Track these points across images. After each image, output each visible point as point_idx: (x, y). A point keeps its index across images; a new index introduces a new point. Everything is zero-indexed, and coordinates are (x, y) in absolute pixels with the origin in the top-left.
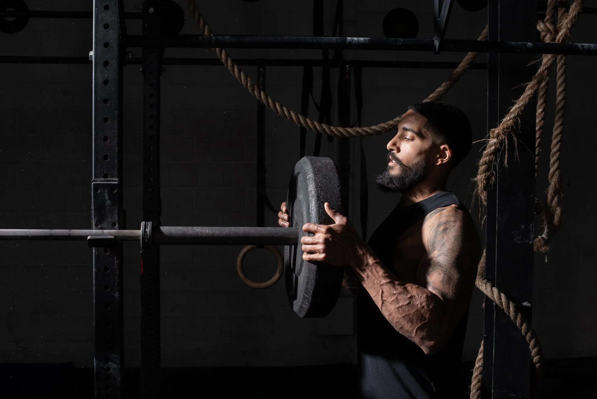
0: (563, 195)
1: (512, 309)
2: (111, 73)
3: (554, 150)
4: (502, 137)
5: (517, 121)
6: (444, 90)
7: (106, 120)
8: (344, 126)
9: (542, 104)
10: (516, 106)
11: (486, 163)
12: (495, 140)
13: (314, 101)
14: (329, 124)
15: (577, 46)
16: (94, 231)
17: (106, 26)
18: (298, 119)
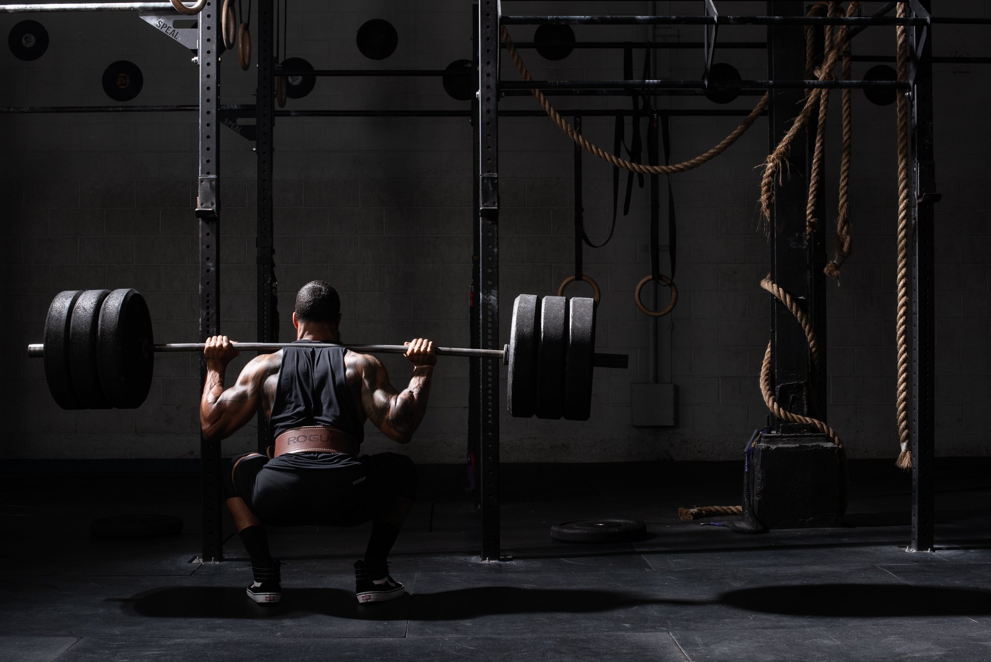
0: (851, 224)
1: (788, 300)
2: (492, 105)
3: (842, 184)
4: (776, 161)
5: (788, 147)
6: (739, 132)
8: (651, 165)
9: (819, 139)
10: (787, 136)
11: (766, 184)
12: (771, 164)
13: (625, 147)
14: (639, 163)
15: (805, 82)
17: (488, 75)
18: (612, 159)
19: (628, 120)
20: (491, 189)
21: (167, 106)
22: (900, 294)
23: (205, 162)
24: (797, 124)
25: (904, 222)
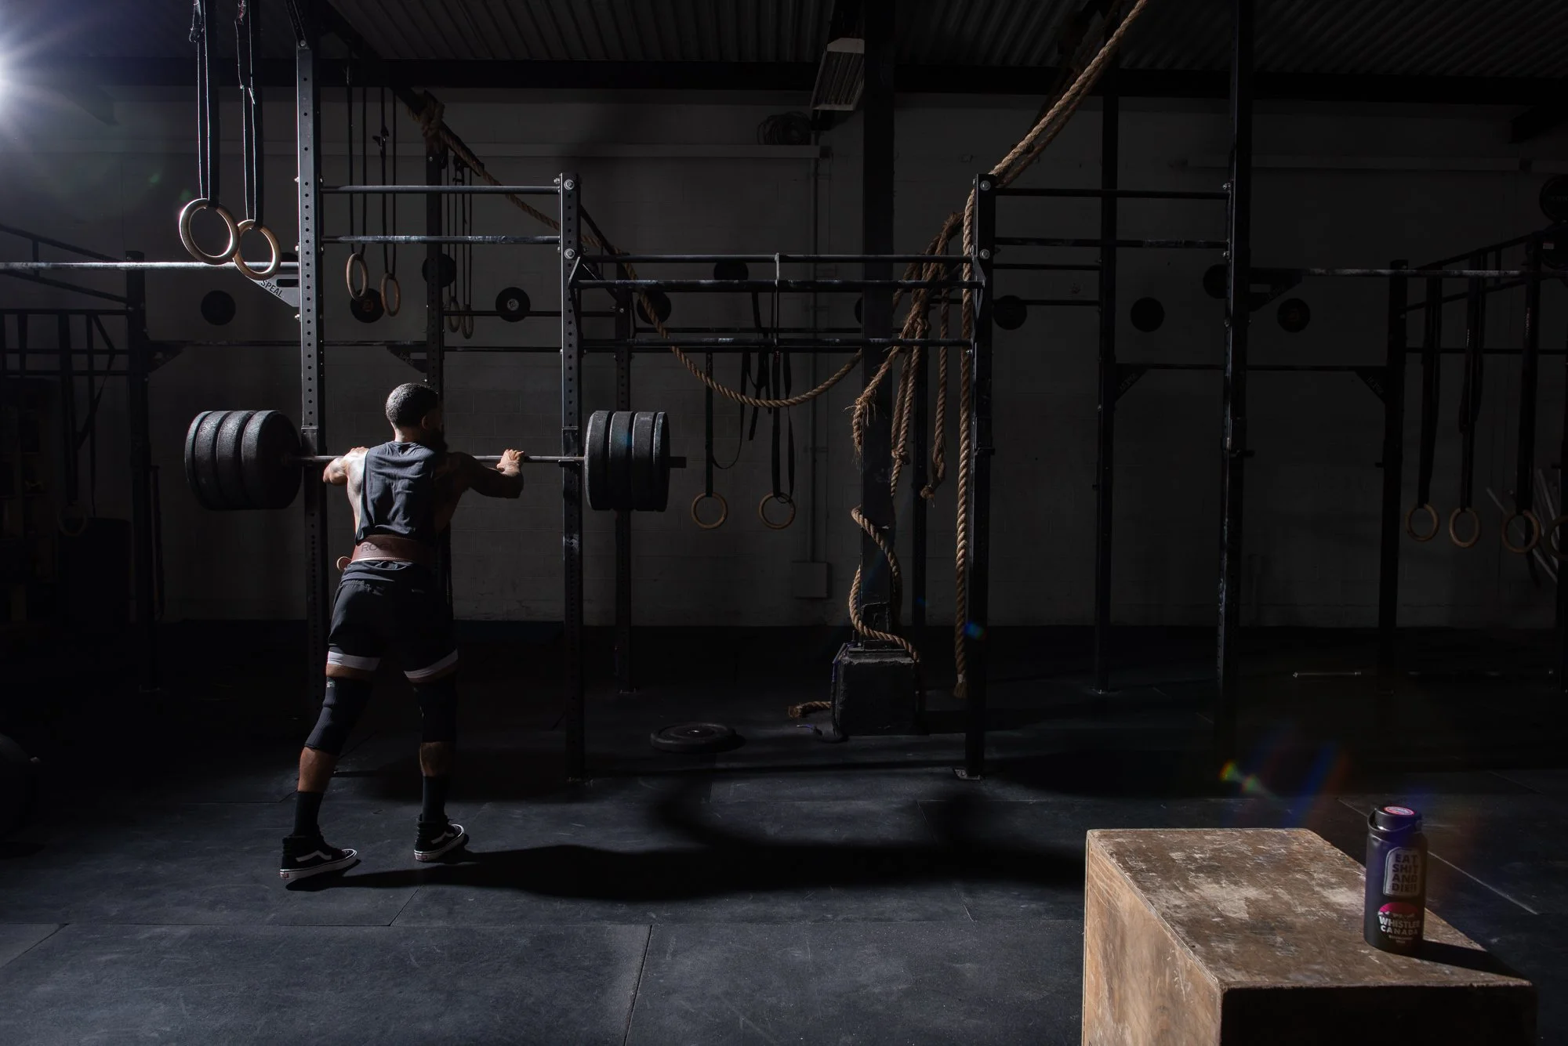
0: (945, 453)
1: (872, 530)
2: (574, 362)
3: (938, 417)
4: (864, 404)
6: (845, 371)
7: (570, 391)
10: (874, 381)
11: (856, 424)
12: (859, 406)
13: (751, 381)
16: (563, 457)
17: (570, 334)
19: (754, 357)
20: (572, 441)
21: (348, 342)
22: (960, 538)
23: (307, 413)
24: (882, 371)
25: (964, 471)
